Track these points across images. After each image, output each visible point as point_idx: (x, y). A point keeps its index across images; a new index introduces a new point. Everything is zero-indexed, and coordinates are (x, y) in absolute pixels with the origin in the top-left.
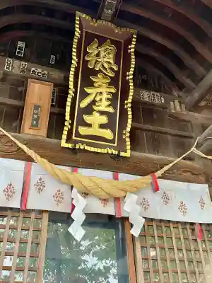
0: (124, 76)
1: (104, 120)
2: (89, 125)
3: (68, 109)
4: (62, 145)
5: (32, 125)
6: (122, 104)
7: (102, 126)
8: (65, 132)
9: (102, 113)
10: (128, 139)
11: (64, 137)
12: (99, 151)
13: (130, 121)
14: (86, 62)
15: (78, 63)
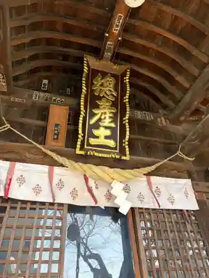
1: (108, 133)
2: (97, 137)
3: (80, 125)
4: (77, 153)
5: (54, 139)
6: (122, 120)
8: (79, 143)
9: (106, 128)
10: (127, 147)
11: (78, 146)
12: (105, 156)
13: (128, 133)
14: (93, 91)
15: (87, 91)
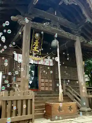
0: (41, 40)
3: (31, 47)
7: (37, 49)
